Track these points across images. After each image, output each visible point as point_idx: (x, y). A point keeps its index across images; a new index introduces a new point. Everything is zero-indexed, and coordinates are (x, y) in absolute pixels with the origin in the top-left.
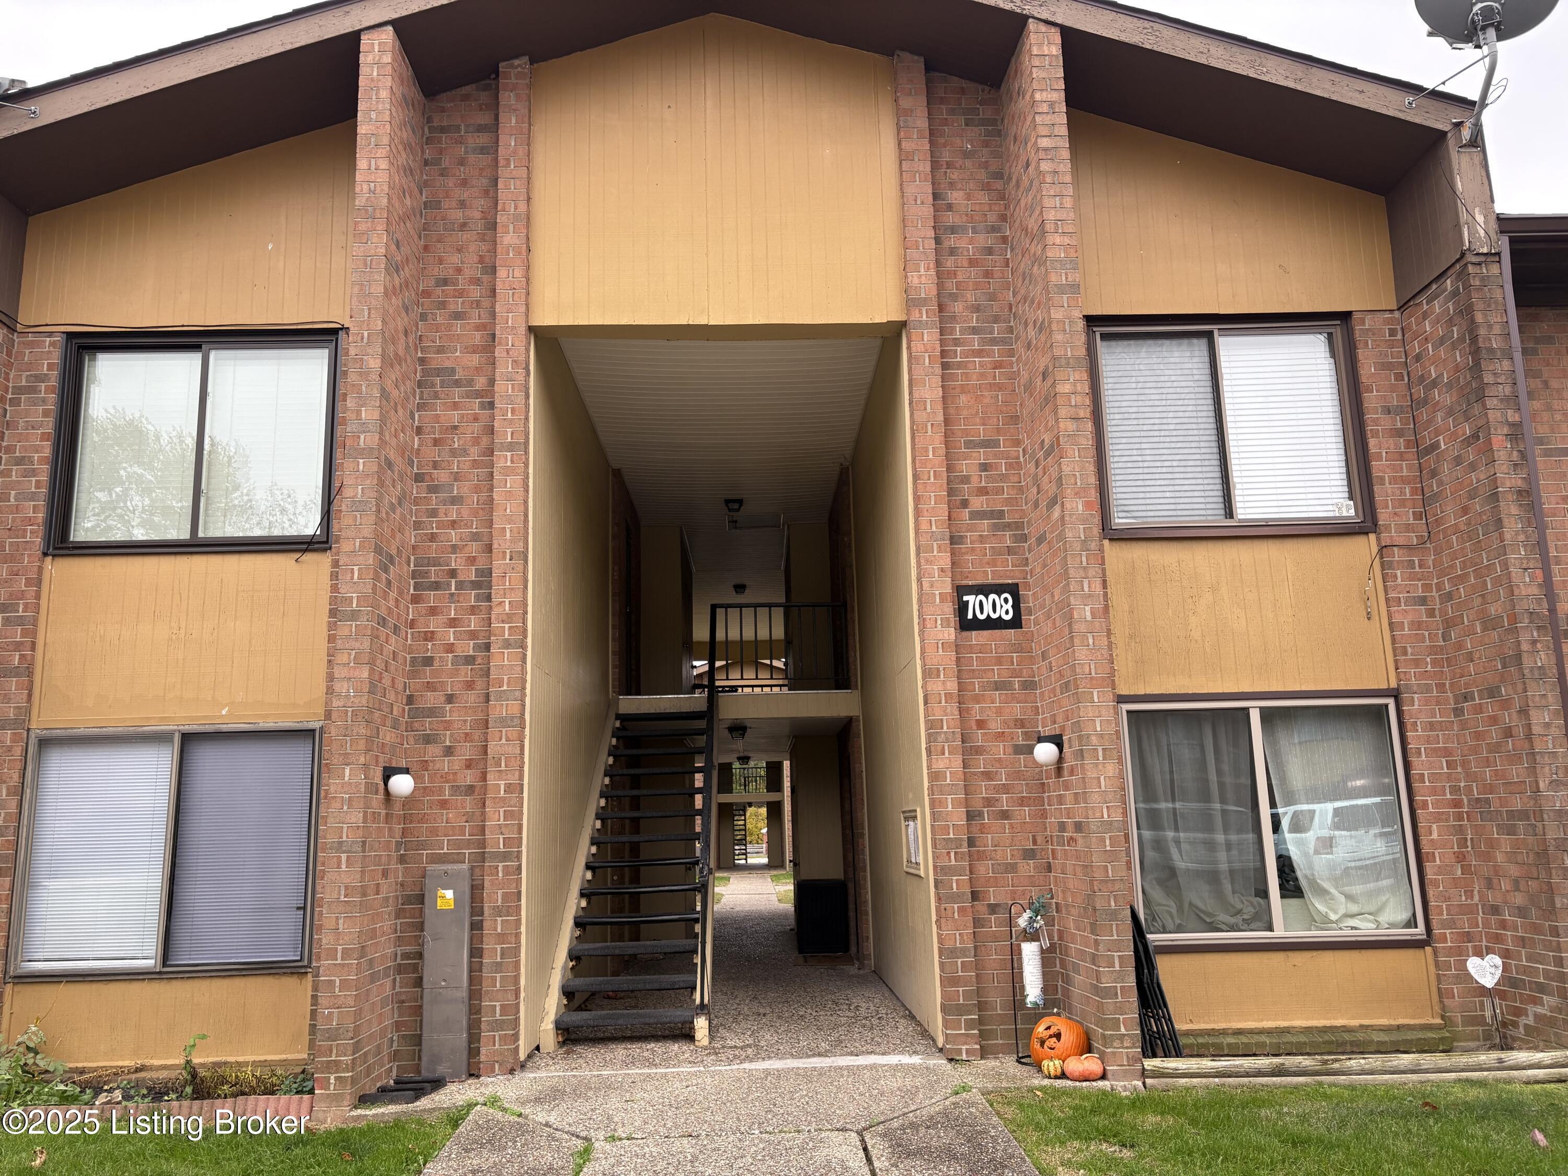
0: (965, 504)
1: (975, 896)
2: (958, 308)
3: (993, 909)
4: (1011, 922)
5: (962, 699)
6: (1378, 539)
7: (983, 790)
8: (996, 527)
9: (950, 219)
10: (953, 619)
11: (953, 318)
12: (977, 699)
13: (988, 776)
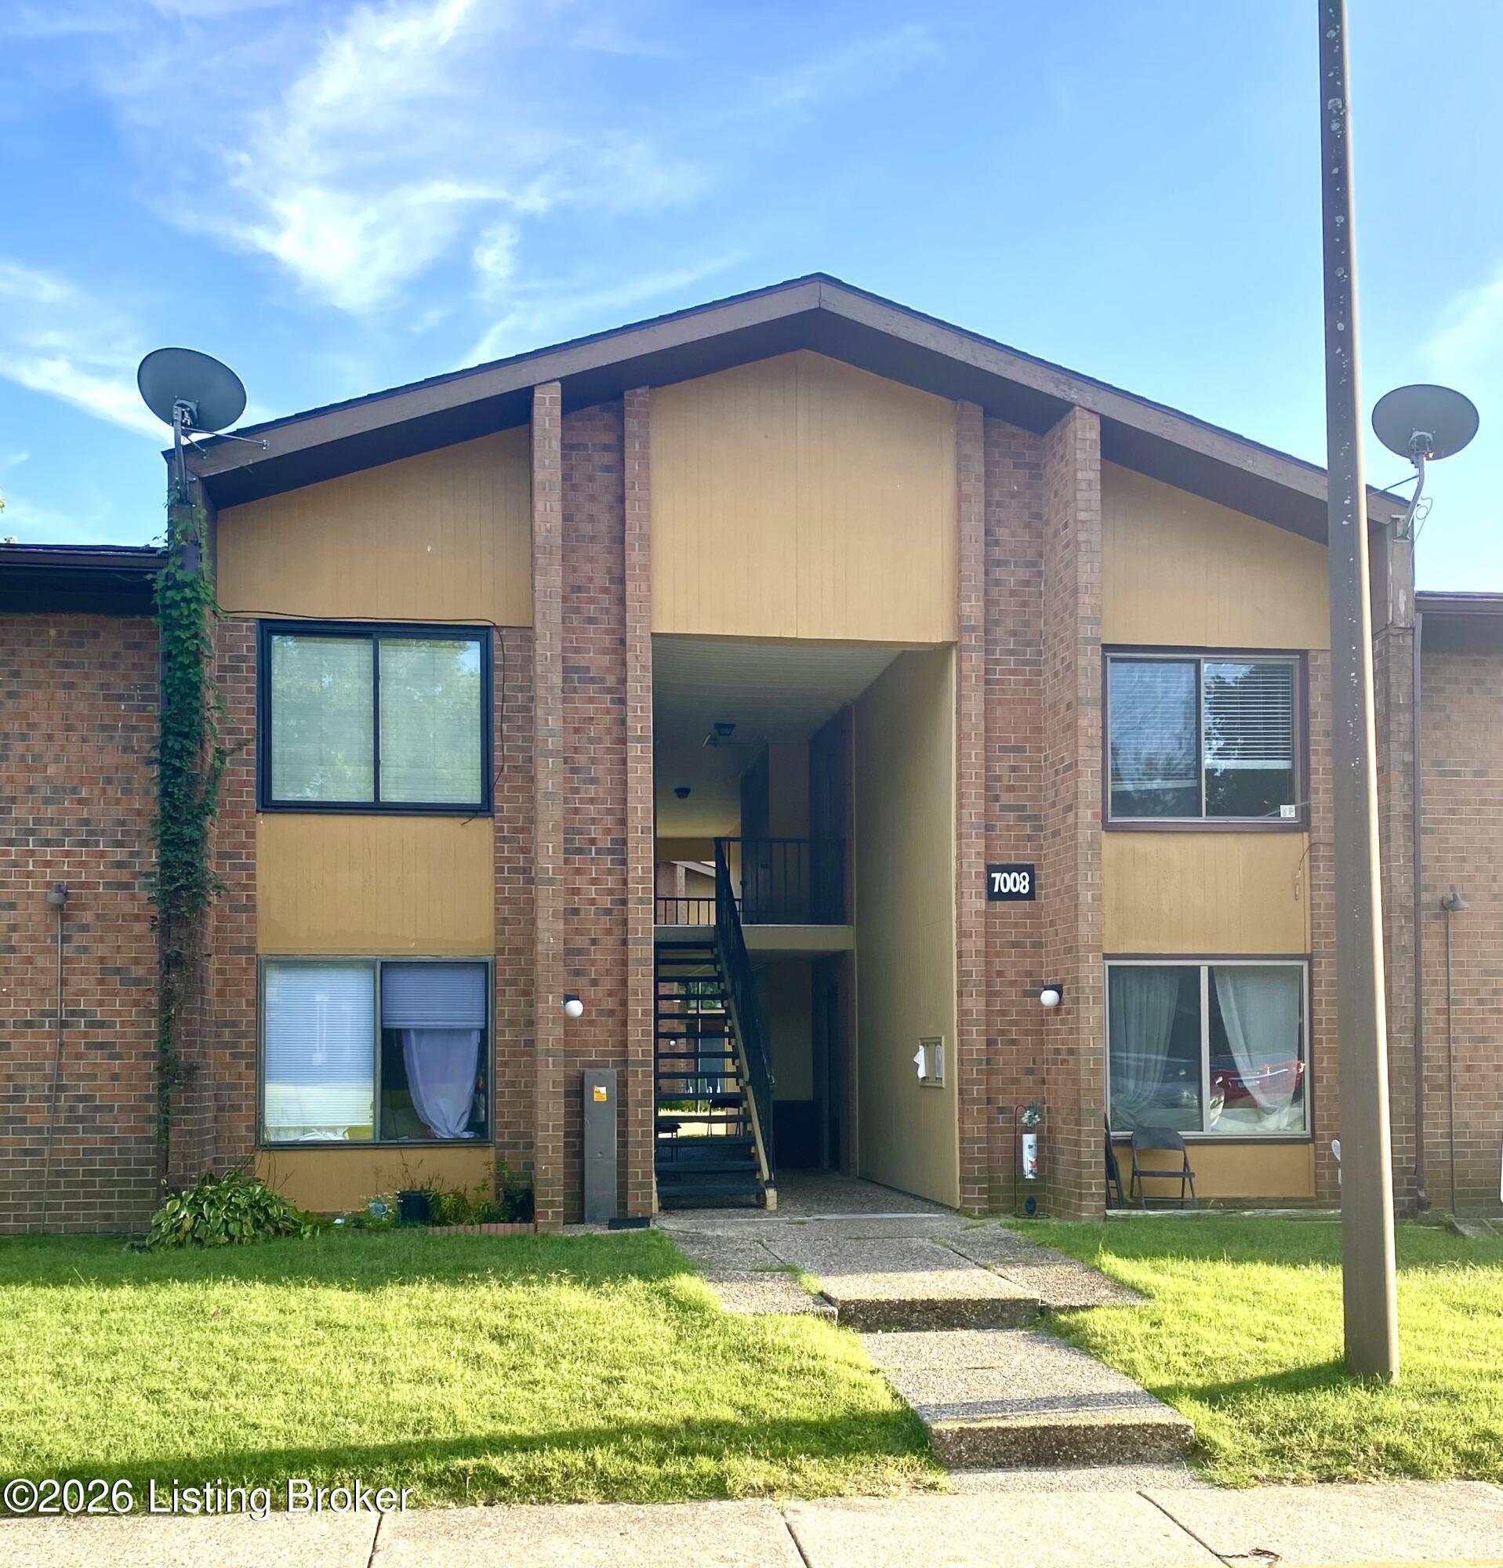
0: (997, 798)
1: (989, 1101)
2: (999, 632)
3: (1001, 1110)
4: (1017, 1120)
5: (988, 954)
6: (1310, 837)
7: (999, 1023)
8: (1020, 819)
9: (997, 553)
10: (984, 891)
11: (995, 642)
12: (998, 955)
13: (1003, 1013)
